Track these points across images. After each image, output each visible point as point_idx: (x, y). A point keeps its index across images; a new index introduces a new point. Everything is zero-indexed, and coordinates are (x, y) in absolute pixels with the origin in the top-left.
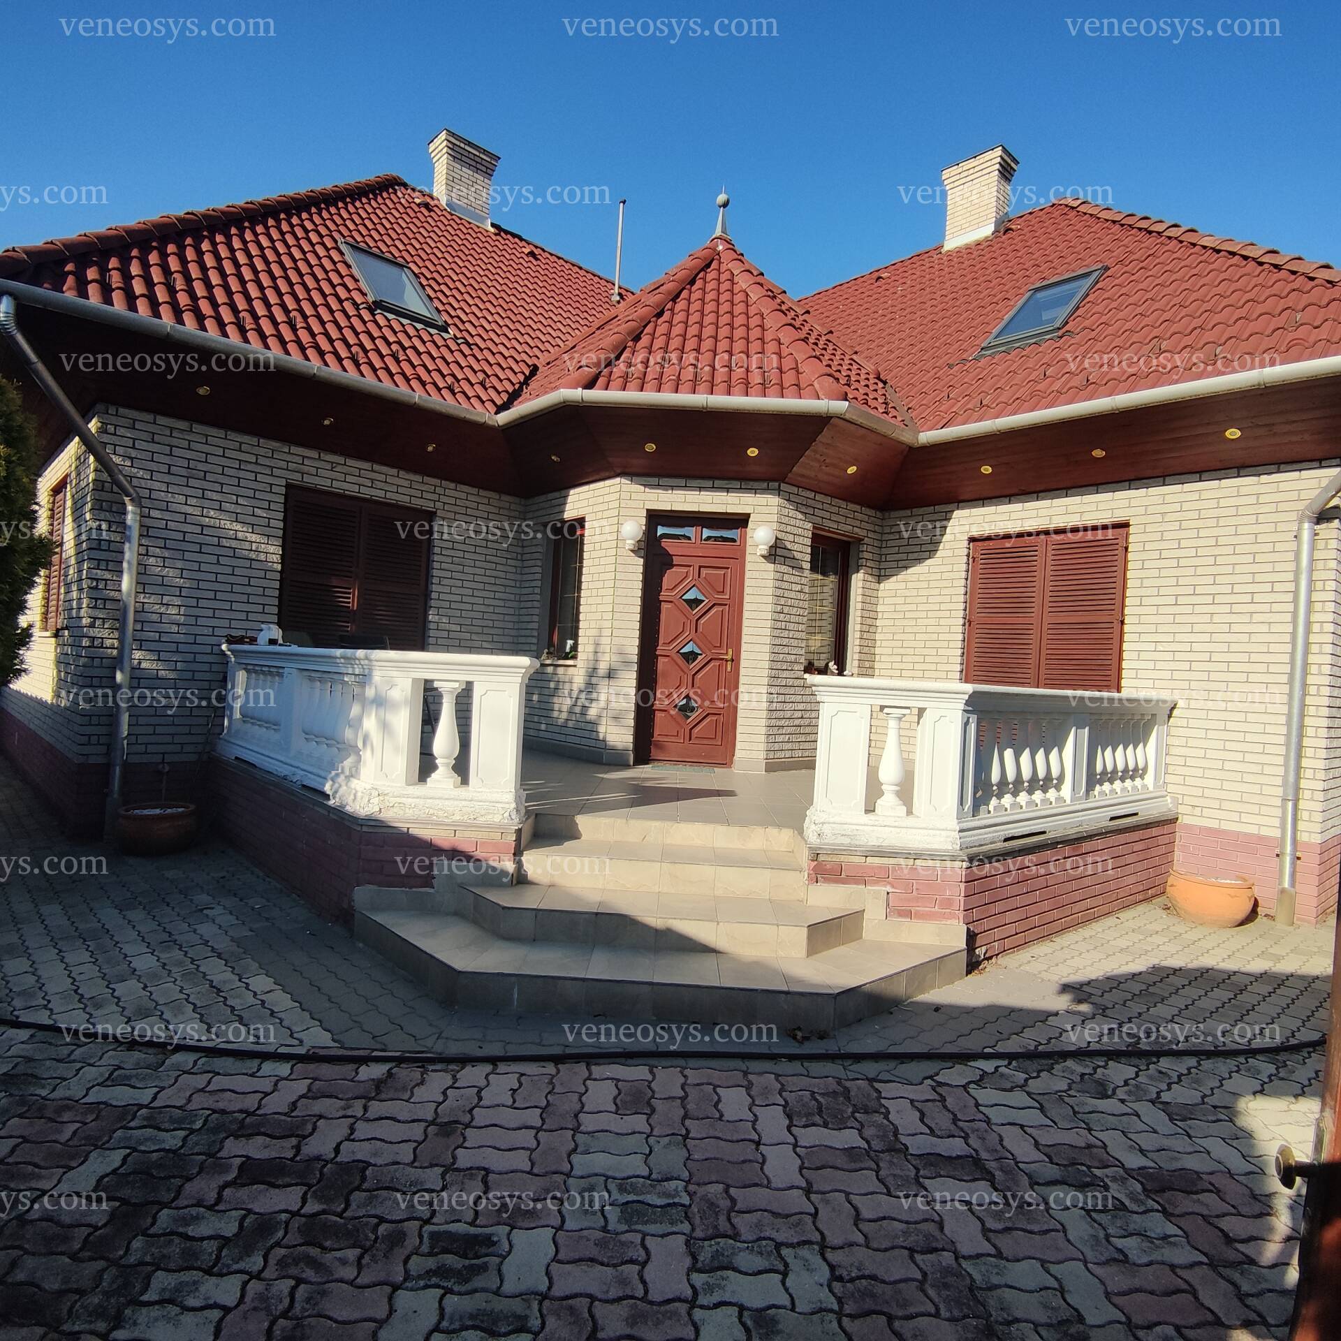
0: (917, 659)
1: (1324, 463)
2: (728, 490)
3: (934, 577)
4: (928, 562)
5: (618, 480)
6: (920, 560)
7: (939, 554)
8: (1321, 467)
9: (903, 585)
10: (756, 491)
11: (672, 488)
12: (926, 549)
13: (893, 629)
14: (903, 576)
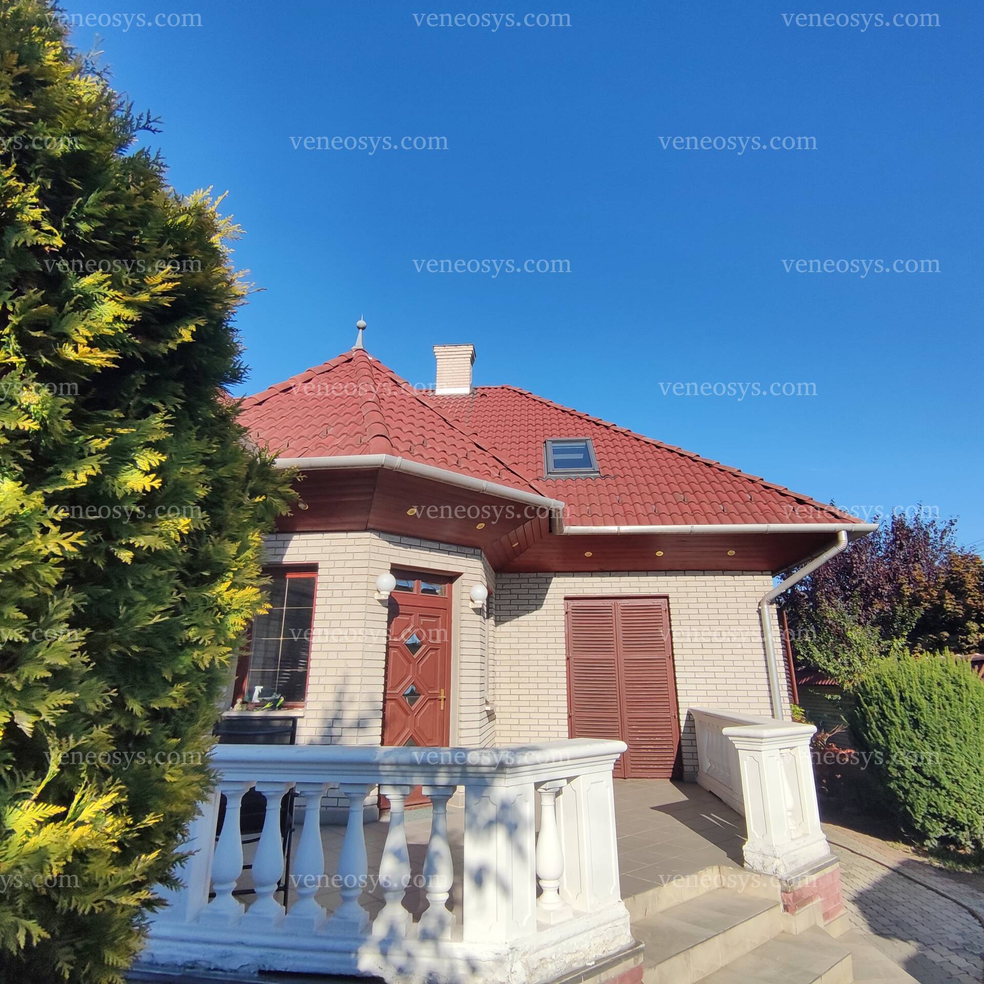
0: (531, 686)
1: (764, 573)
2: (449, 552)
3: (541, 624)
4: (535, 613)
5: (367, 534)
6: (529, 611)
7: (544, 607)
8: (762, 575)
9: (516, 629)
10: (467, 555)
11: (410, 546)
12: (535, 602)
13: (510, 663)
14: (515, 622)
